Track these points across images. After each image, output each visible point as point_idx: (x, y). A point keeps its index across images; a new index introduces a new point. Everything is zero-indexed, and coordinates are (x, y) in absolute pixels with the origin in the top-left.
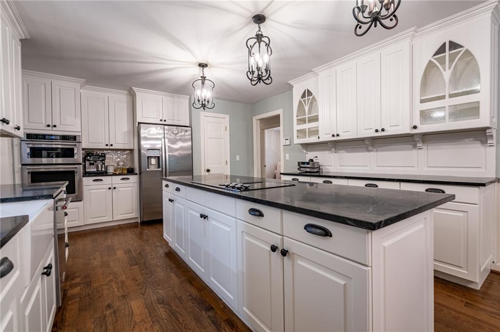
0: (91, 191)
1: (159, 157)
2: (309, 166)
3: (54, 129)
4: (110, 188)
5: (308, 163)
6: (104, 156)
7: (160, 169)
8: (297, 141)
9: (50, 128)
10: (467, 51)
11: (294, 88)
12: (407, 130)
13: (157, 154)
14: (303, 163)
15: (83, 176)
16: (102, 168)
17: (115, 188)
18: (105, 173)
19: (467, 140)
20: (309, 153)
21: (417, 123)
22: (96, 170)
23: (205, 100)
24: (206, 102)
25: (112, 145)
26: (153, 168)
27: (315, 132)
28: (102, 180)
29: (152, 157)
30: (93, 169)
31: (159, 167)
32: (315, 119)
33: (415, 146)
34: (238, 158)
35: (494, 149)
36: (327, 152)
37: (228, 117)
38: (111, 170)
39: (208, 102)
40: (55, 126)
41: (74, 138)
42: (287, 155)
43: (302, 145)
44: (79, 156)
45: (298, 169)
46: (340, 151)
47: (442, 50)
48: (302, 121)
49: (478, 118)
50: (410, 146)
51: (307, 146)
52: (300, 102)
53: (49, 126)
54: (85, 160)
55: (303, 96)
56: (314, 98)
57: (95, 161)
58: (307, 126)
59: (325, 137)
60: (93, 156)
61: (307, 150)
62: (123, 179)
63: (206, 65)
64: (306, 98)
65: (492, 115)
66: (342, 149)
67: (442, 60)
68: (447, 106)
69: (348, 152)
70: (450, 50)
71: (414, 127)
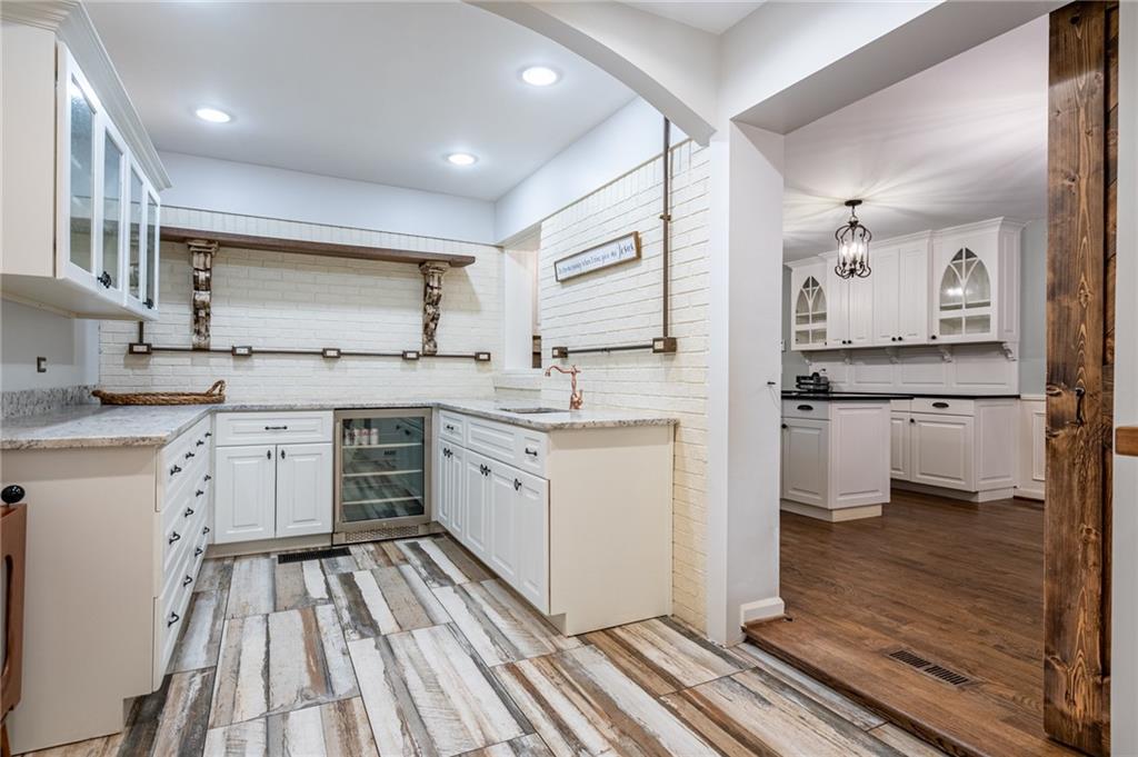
2: (811, 382)
5: (811, 378)
8: (795, 347)
10: (980, 262)
11: (793, 274)
12: (924, 340)
14: (805, 378)
19: (993, 354)
21: (937, 333)
27: (822, 334)
32: (823, 317)
33: (943, 360)
35: (1015, 364)
36: (839, 363)
43: (803, 352)
45: (797, 386)
46: (857, 363)
47: (958, 256)
48: (803, 319)
49: (988, 331)
50: (938, 358)
51: (809, 354)
52: (802, 292)
55: (806, 285)
56: (820, 289)
58: (811, 327)
59: (833, 342)
61: (810, 360)
64: (810, 289)
65: (1005, 328)
66: (861, 359)
67: (959, 267)
68: (963, 316)
69: (867, 364)
70: (967, 257)
71: (934, 338)
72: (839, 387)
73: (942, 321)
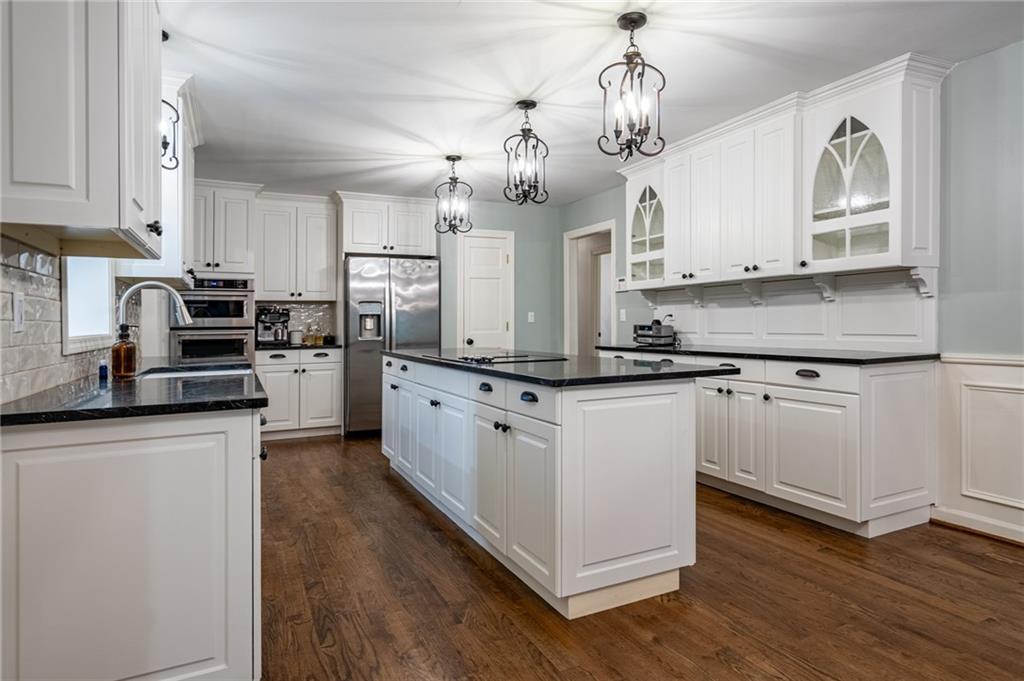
0: (268, 375)
1: (379, 316)
2: (651, 333)
3: (216, 269)
4: (296, 371)
5: (650, 328)
6: (286, 314)
7: (381, 338)
8: (631, 284)
9: (210, 269)
10: (873, 136)
11: (627, 183)
13: (375, 309)
14: (642, 328)
15: (256, 349)
16: (283, 336)
17: (304, 371)
18: (287, 345)
19: (897, 287)
20: (659, 308)
21: (808, 258)
22: (272, 339)
23: (455, 218)
24: (458, 221)
25: (300, 295)
26: (368, 336)
28: (284, 356)
29: (367, 316)
30: (268, 337)
31: (379, 335)
32: (657, 244)
33: (823, 299)
34: (531, 317)
35: (933, 302)
36: (689, 306)
37: (511, 235)
38: (297, 340)
39: (461, 220)
40: (217, 265)
41: (245, 283)
42: (623, 311)
43: (645, 292)
44: (250, 316)
45: (635, 339)
46: (710, 305)
47: (840, 132)
48: (639, 246)
49: (887, 251)
50: (816, 296)
51: (654, 295)
52: (638, 209)
53: (209, 265)
54: (257, 320)
55: (642, 199)
56: (659, 202)
57: (273, 324)
58: (649, 256)
60: (272, 313)
61: (655, 302)
62: (317, 355)
63: (459, 158)
64: (647, 204)
65: (914, 245)
66: (712, 300)
67: (840, 148)
68: (847, 228)
69: (722, 307)
70: (853, 132)
71: (803, 264)
72: (688, 339)
73: (816, 237)
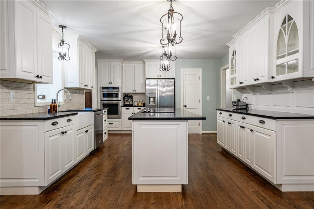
0: (125, 114)
1: (155, 97)
2: (236, 104)
3: (111, 84)
4: (132, 113)
5: (236, 102)
6: (132, 97)
7: (155, 104)
8: (231, 86)
9: (110, 84)
10: (294, 22)
13: (153, 95)
15: (123, 107)
16: (131, 103)
17: (134, 113)
18: (131, 106)
20: (243, 95)
21: (275, 75)
22: (128, 104)
25: (135, 91)
26: (151, 103)
28: (129, 109)
29: (151, 97)
30: (127, 103)
31: (155, 103)
34: (208, 98)
38: (136, 104)
40: (111, 83)
41: (118, 88)
42: (235, 96)
44: (120, 97)
45: (232, 106)
46: (257, 94)
47: (284, 23)
48: (232, 72)
49: (298, 71)
52: (232, 58)
53: (109, 83)
54: (124, 99)
55: (233, 54)
57: (128, 99)
58: (235, 76)
60: (128, 96)
61: (242, 93)
62: (139, 109)
64: (234, 56)
65: (312, 68)
66: (258, 92)
67: (284, 28)
68: (286, 62)
69: (260, 94)
70: (288, 22)
71: (273, 77)
72: (251, 107)
